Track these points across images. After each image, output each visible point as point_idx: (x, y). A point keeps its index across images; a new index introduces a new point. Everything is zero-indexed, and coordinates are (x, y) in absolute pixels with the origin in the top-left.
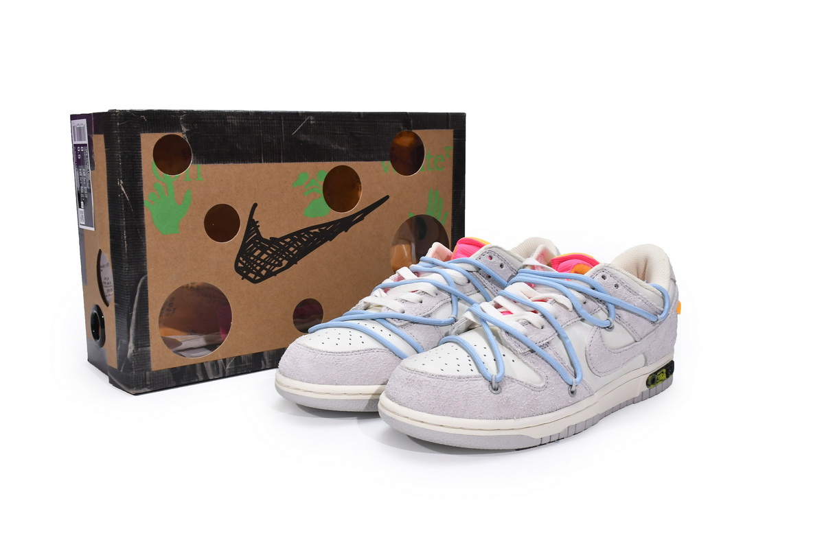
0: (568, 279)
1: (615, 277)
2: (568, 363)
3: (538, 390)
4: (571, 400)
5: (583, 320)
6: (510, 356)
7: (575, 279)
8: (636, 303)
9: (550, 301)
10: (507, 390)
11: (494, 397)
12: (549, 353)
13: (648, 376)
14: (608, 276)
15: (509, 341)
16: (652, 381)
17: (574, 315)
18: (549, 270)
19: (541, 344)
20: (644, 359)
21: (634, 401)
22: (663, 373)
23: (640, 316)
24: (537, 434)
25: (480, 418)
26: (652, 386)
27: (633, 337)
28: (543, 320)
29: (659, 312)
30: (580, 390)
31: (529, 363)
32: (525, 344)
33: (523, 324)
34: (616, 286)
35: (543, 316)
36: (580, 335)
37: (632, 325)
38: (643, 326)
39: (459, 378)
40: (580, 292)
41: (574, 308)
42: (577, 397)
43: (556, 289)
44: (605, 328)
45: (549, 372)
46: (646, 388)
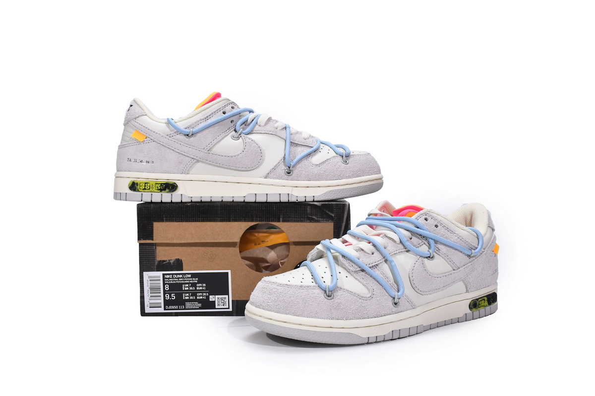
0: (399, 221)
1: (435, 220)
2: (392, 281)
3: (365, 299)
4: (394, 309)
5: (408, 251)
6: (344, 273)
7: (404, 221)
8: (452, 239)
9: (381, 235)
10: (338, 297)
11: (328, 302)
12: (376, 273)
13: (470, 301)
14: (429, 219)
15: (344, 262)
16: (474, 305)
17: (401, 246)
18: (385, 216)
19: (371, 265)
20: (464, 286)
21: (458, 321)
22: (484, 300)
23: (456, 249)
24: (364, 334)
25: (315, 317)
26: (474, 309)
27: (451, 266)
28: (372, 247)
29: (474, 248)
30: (402, 302)
31: (359, 279)
32: (357, 265)
33: (357, 251)
34: (436, 226)
35: (374, 245)
36: (405, 262)
37: (449, 256)
38: (459, 258)
39: (301, 286)
40: (407, 230)
41: (401, 242)
42: (400, 308)
43: (388, 228)
44: (427, 258)
45: (376, 286)
46: (468, 311)
